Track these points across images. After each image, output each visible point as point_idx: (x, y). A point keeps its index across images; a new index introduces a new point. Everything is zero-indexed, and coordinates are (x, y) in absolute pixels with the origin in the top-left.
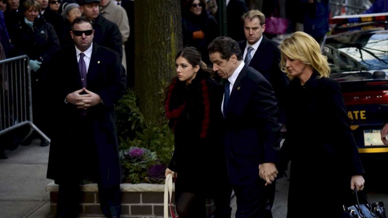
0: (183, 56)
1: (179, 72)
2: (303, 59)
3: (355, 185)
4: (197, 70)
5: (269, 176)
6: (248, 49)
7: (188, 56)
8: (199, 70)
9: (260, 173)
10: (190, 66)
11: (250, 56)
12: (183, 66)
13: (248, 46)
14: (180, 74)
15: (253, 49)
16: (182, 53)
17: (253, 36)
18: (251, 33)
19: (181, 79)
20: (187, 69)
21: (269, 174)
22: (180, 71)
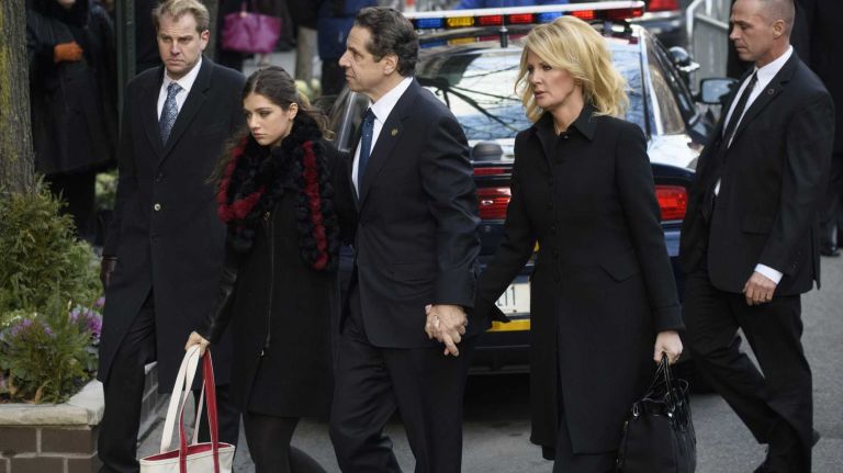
0: (258, 91)
1: (256, 129)
2: (574, 68)
3: (664, 355)
4: (292, 114)
5: (450, 332)
6: (170, 88)
7: (268, 89)
8: (298, 114)
9: (428, 325)
10: (277, 110)
11: (175, 104)
12: (263, 113)
13: (167, 81)
14: (259, 132)
15: (181, 88)
16: (255, 85)
17: (181, 57)
18: (175, 50)
19: (263, 142)
20: (271, 117)
21: (451, 326)
22: (258, 126)
